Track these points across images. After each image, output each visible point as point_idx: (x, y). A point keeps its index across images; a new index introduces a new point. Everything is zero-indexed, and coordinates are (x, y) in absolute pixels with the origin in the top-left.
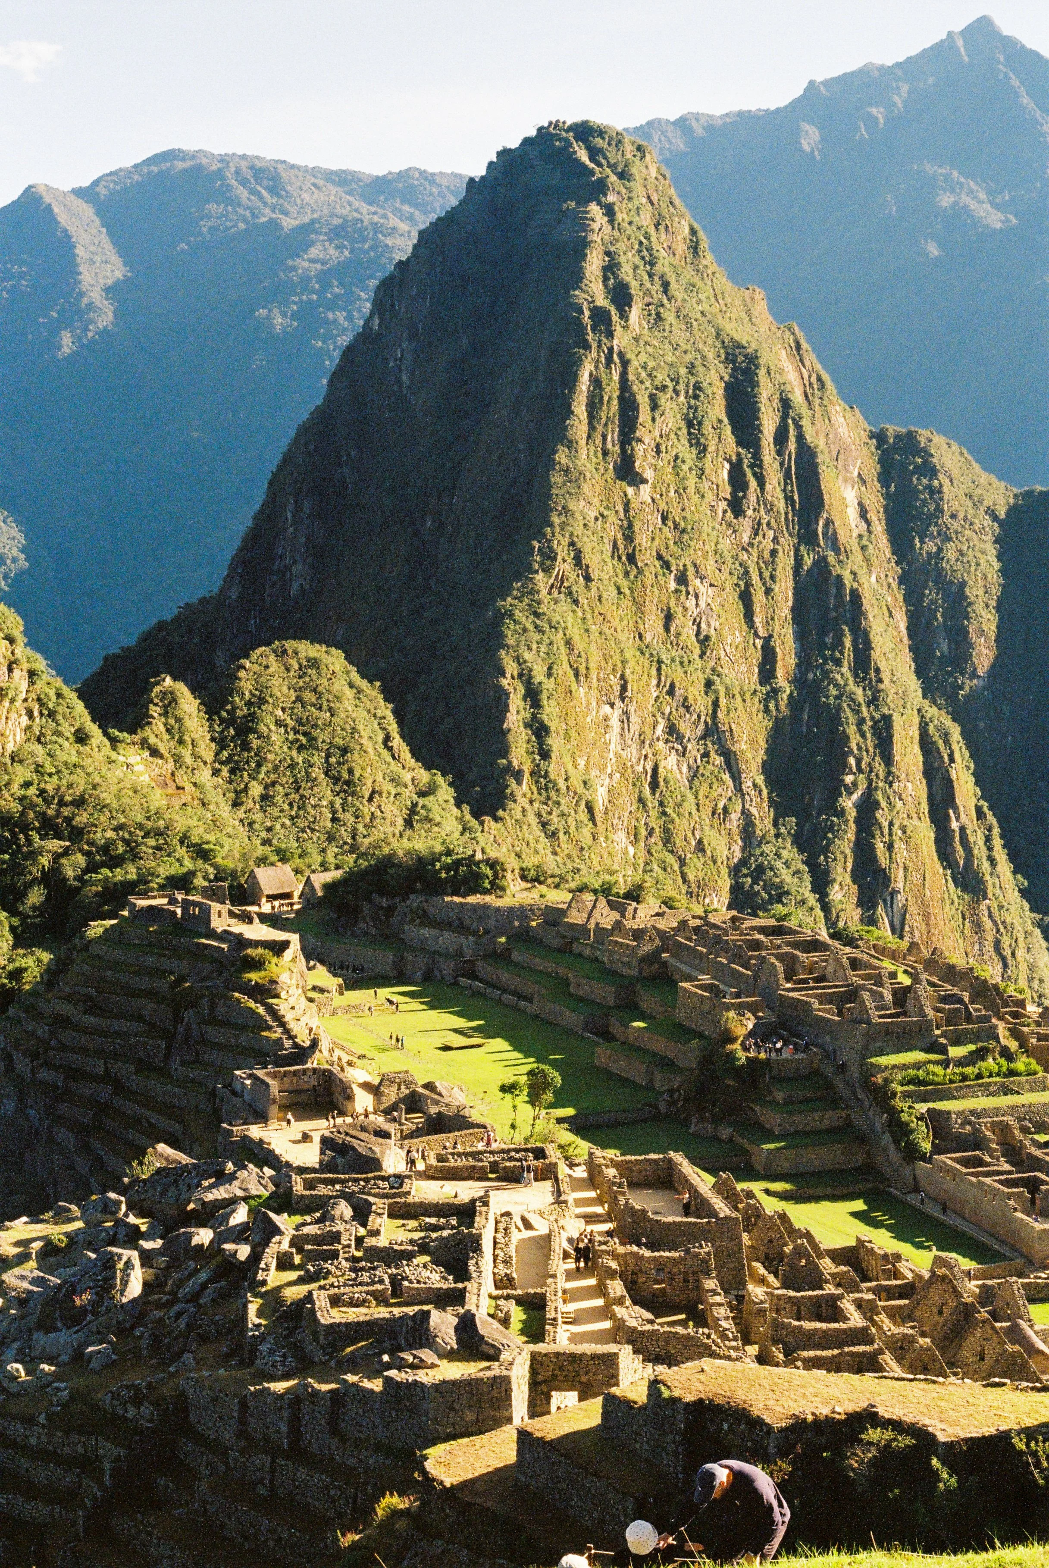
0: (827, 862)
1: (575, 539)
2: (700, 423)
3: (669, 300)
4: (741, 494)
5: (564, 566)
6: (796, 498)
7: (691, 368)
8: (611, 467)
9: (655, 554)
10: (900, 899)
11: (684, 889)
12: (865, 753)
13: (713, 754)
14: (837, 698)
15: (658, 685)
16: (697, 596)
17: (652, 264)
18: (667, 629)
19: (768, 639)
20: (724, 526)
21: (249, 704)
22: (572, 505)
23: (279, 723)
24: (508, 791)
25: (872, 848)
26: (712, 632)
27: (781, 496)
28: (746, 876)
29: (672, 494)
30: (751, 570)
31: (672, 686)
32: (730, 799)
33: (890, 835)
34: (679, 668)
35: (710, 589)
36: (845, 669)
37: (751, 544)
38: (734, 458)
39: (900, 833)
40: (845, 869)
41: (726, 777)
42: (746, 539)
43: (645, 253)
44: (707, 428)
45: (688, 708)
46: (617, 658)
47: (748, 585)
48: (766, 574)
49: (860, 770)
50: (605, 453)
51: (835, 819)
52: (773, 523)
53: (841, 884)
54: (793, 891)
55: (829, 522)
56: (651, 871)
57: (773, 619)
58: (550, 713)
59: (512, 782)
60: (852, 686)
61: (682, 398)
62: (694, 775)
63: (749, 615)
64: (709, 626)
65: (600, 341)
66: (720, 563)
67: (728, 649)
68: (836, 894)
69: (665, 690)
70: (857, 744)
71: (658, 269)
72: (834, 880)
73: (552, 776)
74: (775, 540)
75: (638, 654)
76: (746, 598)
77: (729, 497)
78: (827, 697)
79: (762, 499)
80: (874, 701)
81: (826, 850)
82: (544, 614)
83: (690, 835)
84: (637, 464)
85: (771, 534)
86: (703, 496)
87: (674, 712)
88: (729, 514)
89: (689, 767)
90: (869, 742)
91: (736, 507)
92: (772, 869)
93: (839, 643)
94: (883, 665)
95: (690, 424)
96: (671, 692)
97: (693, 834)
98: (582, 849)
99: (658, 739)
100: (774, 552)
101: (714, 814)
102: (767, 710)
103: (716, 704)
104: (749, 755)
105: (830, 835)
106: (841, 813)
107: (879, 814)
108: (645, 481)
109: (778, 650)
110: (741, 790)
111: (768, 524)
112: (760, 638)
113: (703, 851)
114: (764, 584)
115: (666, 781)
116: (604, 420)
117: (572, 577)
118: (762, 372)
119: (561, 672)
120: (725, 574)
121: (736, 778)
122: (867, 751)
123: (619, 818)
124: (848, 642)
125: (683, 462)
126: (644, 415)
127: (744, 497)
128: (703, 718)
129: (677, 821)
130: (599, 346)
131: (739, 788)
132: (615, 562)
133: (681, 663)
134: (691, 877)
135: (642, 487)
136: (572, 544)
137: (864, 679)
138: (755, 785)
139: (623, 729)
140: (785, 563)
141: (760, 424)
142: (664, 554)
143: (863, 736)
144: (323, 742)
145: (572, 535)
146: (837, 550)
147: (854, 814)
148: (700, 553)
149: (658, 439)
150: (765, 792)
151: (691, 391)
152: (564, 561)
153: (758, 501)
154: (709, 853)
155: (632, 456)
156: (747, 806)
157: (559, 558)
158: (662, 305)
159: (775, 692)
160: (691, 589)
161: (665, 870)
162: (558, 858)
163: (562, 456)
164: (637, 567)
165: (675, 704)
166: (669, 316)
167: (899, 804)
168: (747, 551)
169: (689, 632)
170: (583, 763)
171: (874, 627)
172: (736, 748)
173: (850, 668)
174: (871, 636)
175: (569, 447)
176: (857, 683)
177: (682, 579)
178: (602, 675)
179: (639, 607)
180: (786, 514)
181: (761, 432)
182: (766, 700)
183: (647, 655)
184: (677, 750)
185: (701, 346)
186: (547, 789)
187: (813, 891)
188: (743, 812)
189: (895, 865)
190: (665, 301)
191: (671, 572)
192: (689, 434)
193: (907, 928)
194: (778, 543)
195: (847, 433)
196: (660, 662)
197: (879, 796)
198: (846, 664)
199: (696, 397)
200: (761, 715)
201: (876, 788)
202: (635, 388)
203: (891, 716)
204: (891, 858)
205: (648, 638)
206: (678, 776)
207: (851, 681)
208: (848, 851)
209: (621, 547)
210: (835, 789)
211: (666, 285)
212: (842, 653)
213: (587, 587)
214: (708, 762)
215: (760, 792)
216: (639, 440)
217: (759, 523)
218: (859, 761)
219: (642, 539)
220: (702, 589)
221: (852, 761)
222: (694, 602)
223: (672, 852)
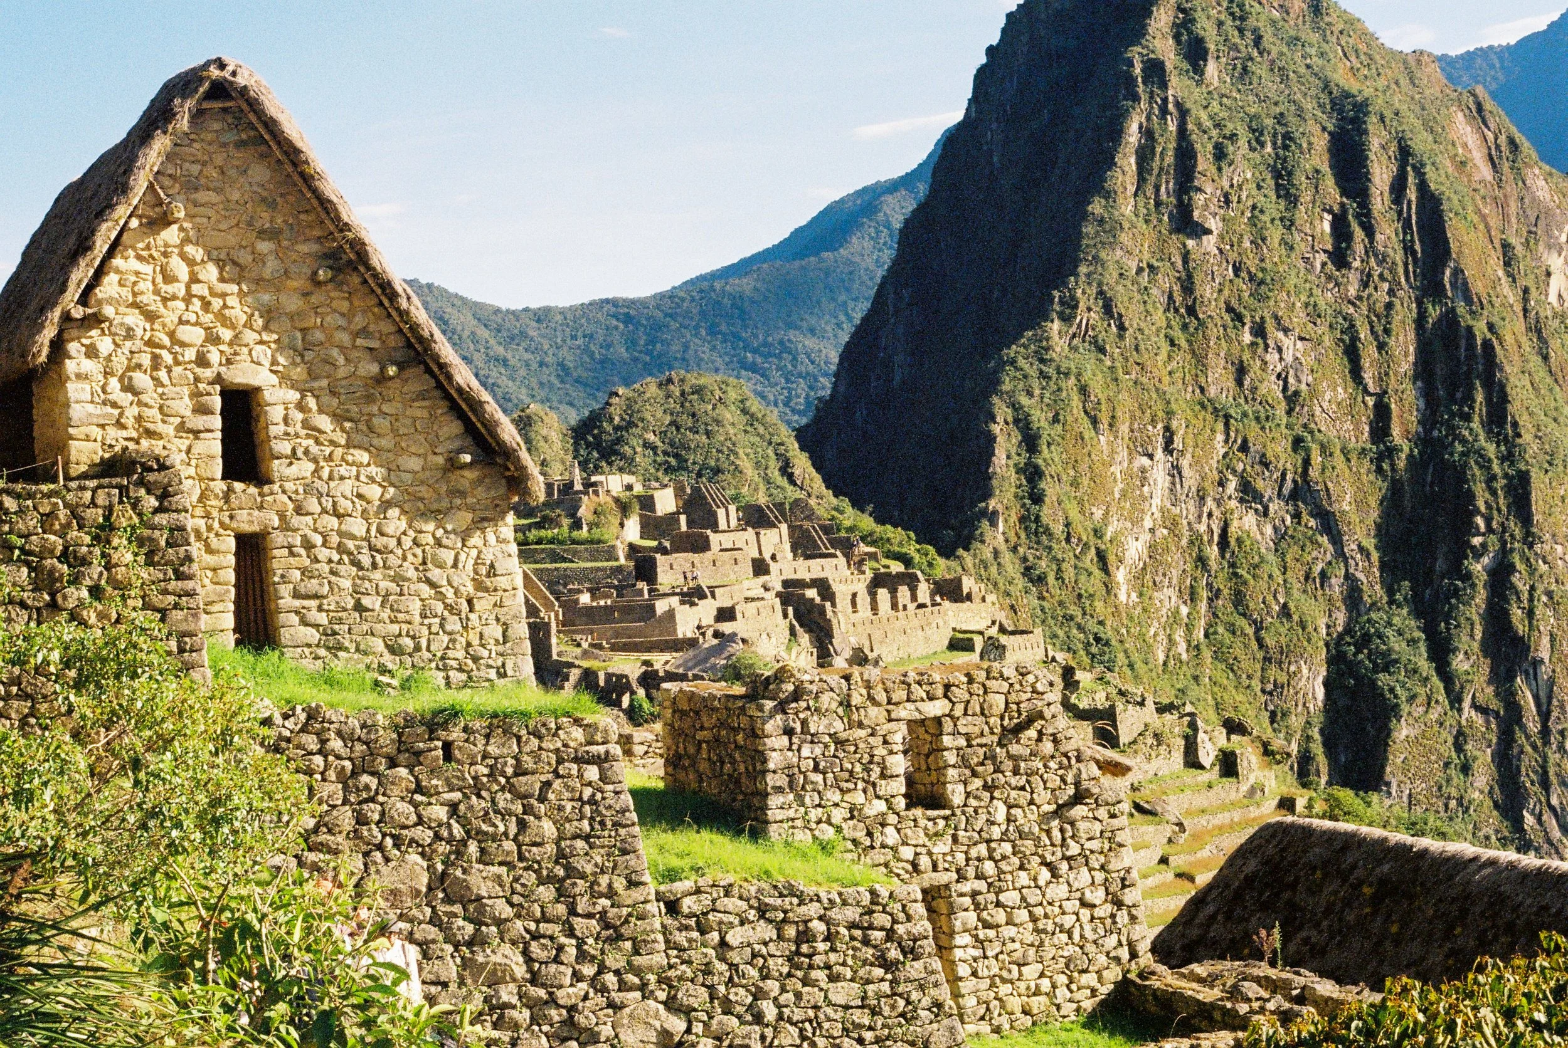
0: (1448, 629)
1: (1105, 288)
2: (1290, 174)
3: (1261, 53)
4: (1344, 245)
5: (1089, 314)
6: (1418, 247)
7: (1280, 119)
8: (1166, 218)
9: (1223, 306)
10: (1545, 671)
11: (1260, 655)
12: (1495, 513)
13: (1305, 517)
14: (1463, 454)
15: (1226, 441)
16: (1280, 350)
17: (1242, 19)
18: (1240, 382)
19: (1381, 396)
20: (1323, 279)
21: (617, 428)
22: (1103, 255)
23: (647, 445)
24: (978, 532)
25: (1506, 614)
26: (1303, 387)
27: (1399, 247)
28: (1349, 644)
29: (1247, 244)
30: (1358, 323)
31: (1245, 441)
32: (1330, 563)
33: (1531, 599)
34: (1253, 423)
35: (1299, 344)
36: (1476, 425)
37: (1360, 298)
38: (1336, 208)
39: (1544, 599)
40: (1472, 636)
41: (1324, 540)
42: (1352, 291)
43: (1236, 10)
44: (1300, 179)
45: (1266, 465)
46: (1159, 408)
47: (1355, 339)
48: (1379, 329)
49: (1490, 530)
50: (1158, 204)
51: (1459, 583)
52: (1386, 273)
53: (1466, 653)
54: (1404, 660)
55: (1458, 272)
56: (1216, 633)
57: (1387, 374)
58: (1050, 457)
59: (985, 524)
60: (1483, 441)
61: (1269, 149)
62: (1280, 537)
63: (1356, 372)
64: (1299, 381)
65: (1152, 92)
66: (1314, 314)
67: (1325, 405)
68: (1460, 663)
69: (1235, 447)
70: (1486, 502)
71: (1251, 22)
72: (1456, 649)
73: (1045, 520)
74: (1391, 292)
75: (1198, 408)
76: (1352, 353)
77: (1329, 247)
78: (1451, 454)
79: (1371, 249)
80: (1508, 458)
81: (1447, 618)
82: (1051, 360)
83: (1270, 598)
84: (1196, 214)
85: (1386, 286)
86: (1292, 248)
87: (1249, 469)
88: (1330, 265)
89: (1275, 528)
90: (1501, 501)
91: (1340, 258)
92: (1380, 637)
93: (1469, 398)
94: (1524, 420)
95: (1277, 175)
96: (1244, 448)
97: (1275, 597)
98: (1080, 596)
99: (1230, 498)
100: (1389, 306)
101: (1307, 578)
102: (1379, 470)
103: (1307, 462)
104: (1355, 518)
105: (1453, 601)
106: (1467, 577)
107: (1515, 579)
108: (1208, 232)
109: (1393, 406)
110: (1344, 554)
111: (1381, 276)
112: (1371, 395)
113: (1289, 616)
114: (1377, 338)
115: (1239, 541)
116: (1156, 172)
117: (1101, 326)
118: (1373, 119)
119: (1070, 419)
120: (1323, 328)
121: (1337, 540)
122: (1499, 510)
123: (1164, 575)
124: (1480, 397)
125: (1262, 212)
126: (1204, 163)
127: (1349, 247)
128: (1289, 477)
129: (1252, 582)
130: (1152, 97)
131: (1340, 554)
132: (1171, 315)
133: (1257, 419)
134: (1270, 641)
135: (1205, 238)
136: (1101, 293)
137: (1499, 434)
138: (1361, 549)
139: (1173, 484)
140: (1404, 315)
141: (1368, 172)
142: (1236, 306)
143: (1494, 493)
144: (694, 463)
145: (1100, 284)
146: (1469, 301)
147: (1484, 577)
148: (1282, 305)
149: (1227, 187)
150: (1375, 556)
151: (1279, 142)
152: (1089, 309)
153: (1367, 252)
154: (1296, 618)
155: (1190, 205)
156: (1352, 571)
157: (1082, 306)
158: (1251, 59)
159: (1390, 452)
160: (1271, 342)
161: (1234, 633)
162: (1045, 604)
163: (1097, 207)
164: (1197, 318)
165: (1249, 461)
166: (1260, 69)
167: (1543, 568)
168: (1354, 304)
169: (1271, 388)
170: (1101, 512)
171: (1512, 379)
172: (1335, 507)
173: (1482, 422)
174: (1508, 389)
175: (1106, 199)
176: (1488, 439)
177: (1259, 331)
178: (1136, 426)
179: (1200, 360)
180: (1406, 265)
181: (1369, 180)
182: (1378, 460)
183: (1210, 409)
184: (1256, 510)
185: (1298, 96)
186: (1036, 533)
187: (1431, 659)
188: (1348, 576)
189: (1536, 633)
190: (1255, 54)
191: (1244, 324)
192: (1277, 185)
193: (1555, 702)
194: (1395, 296)
195: (1548, 197)
196: (1227, 417)
197: (1516, 559)
198: (1476, 418)
199: (1286, 147)
200: (1372, 477)
201: (1512, 550)
202: (1194, 137)
203: (1528, 472)
204: (1530, 623)
205: (1212, 392)
206: (1259, 537)
207: (1482, 437)
208: (1476, 618)
209: (1178, 299)
210: (1461, 550)
211: (1258, 41)
212: (1472, 408)
213: (1121, 337)
214: (1299, 523)
215: (1368, 555)
216: (1199, 190)
217: (1369, 275)
218: (1488, 520)
219: (1206, 290)
220: (1287, 342)
221: (1480, 521)
222: (1277, 356)
223: (1244, 615)
